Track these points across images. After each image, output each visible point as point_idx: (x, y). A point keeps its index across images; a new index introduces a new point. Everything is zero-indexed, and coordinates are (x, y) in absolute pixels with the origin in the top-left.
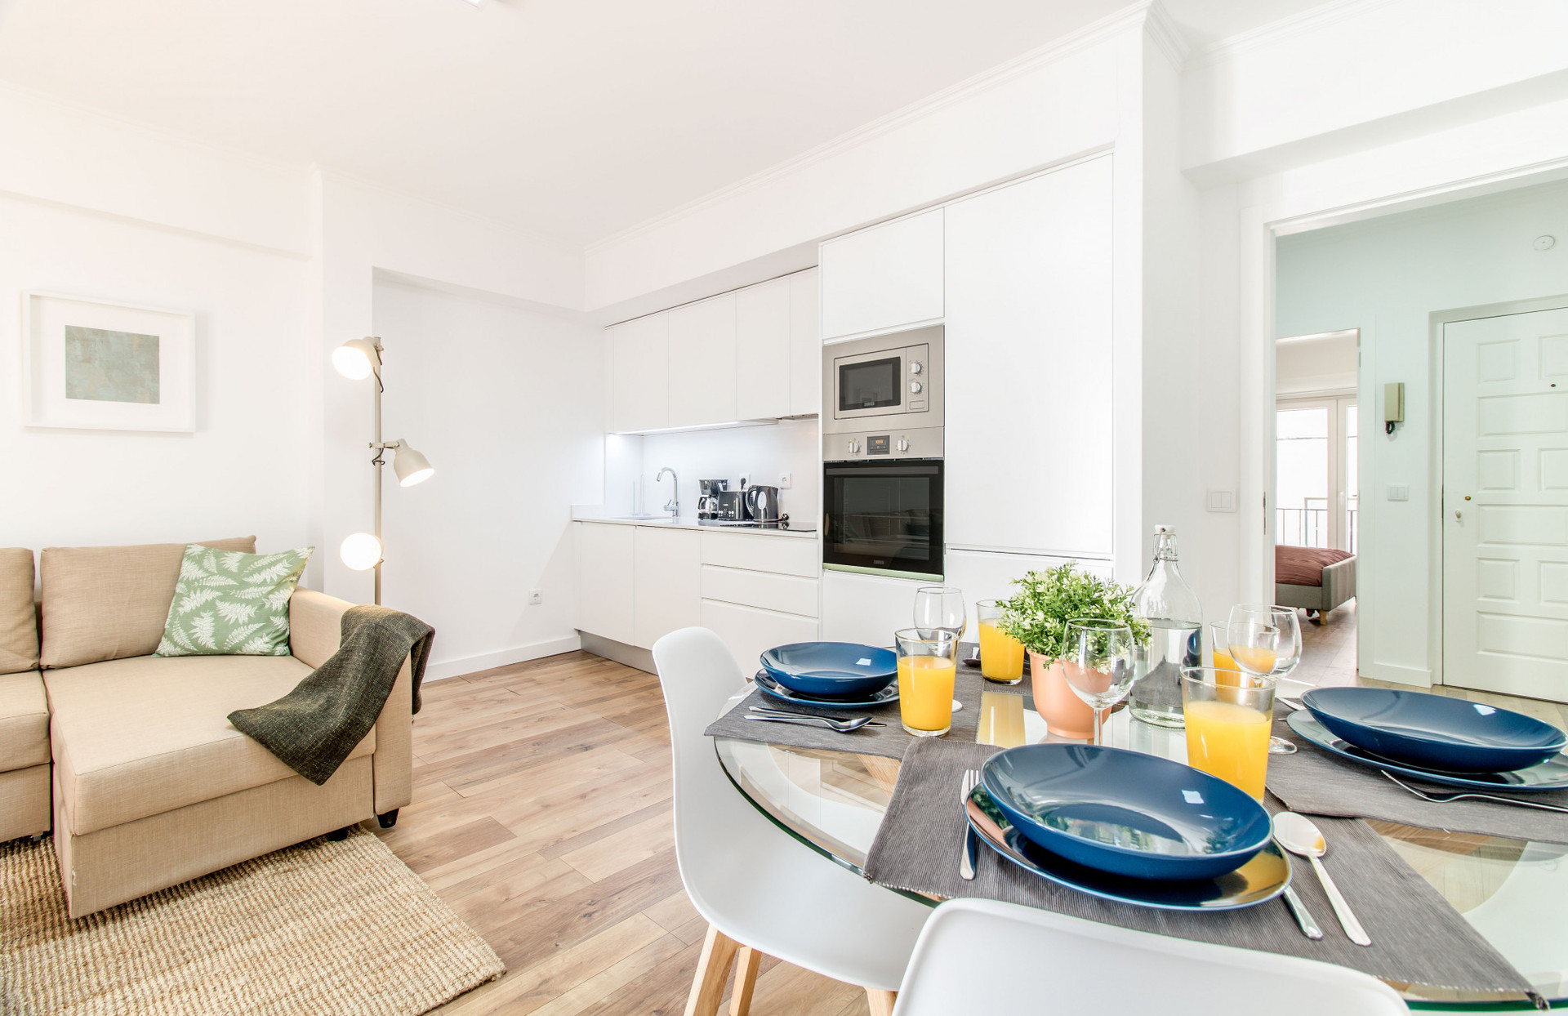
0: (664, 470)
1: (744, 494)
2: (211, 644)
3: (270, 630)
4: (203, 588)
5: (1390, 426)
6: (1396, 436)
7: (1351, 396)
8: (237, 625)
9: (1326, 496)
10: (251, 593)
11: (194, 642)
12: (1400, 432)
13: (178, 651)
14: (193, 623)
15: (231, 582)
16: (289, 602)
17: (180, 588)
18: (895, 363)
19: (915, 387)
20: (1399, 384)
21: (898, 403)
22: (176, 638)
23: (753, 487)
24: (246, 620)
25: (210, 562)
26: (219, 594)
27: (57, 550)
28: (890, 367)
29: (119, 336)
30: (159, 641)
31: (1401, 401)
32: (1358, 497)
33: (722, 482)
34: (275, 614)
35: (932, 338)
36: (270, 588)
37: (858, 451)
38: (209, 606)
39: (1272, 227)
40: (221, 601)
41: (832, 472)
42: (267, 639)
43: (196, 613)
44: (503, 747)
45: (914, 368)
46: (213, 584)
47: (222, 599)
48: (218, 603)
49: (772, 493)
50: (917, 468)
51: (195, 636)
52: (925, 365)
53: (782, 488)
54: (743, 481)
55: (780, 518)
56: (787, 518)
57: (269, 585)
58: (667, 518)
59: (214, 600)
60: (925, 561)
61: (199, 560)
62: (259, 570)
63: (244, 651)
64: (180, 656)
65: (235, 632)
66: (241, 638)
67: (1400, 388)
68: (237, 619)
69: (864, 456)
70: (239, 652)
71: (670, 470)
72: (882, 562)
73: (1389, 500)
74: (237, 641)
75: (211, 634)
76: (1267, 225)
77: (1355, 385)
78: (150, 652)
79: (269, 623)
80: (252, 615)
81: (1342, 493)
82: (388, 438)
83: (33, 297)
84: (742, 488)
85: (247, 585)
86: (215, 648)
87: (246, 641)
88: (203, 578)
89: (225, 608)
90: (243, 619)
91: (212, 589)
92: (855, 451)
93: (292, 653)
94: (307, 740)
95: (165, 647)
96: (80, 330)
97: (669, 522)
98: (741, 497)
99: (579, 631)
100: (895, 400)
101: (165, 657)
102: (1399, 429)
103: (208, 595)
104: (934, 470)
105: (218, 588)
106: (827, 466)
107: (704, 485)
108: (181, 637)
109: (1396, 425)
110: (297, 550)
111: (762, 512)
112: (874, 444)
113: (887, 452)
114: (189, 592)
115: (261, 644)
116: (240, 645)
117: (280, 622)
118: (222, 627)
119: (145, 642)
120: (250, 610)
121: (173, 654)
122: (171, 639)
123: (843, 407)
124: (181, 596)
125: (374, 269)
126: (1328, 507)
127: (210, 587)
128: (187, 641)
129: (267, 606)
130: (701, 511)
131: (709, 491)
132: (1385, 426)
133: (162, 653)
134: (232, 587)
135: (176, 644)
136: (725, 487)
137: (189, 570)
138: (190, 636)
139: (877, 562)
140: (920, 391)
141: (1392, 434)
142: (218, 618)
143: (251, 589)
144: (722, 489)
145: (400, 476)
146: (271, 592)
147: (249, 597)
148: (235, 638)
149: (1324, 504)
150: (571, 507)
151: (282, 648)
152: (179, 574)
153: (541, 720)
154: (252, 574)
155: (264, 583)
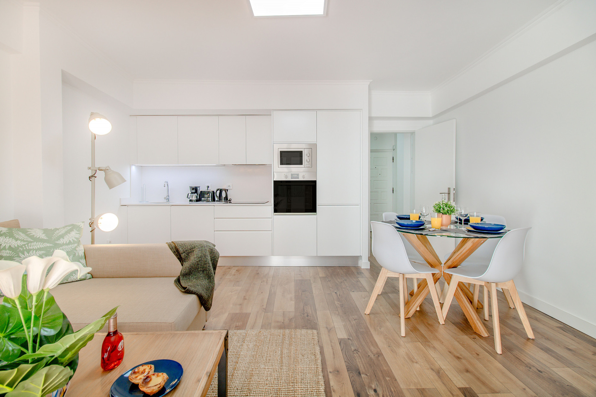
4: (28, 251)
16: (84, 251)
18: (298, 152)
19: (308, 160)
35: (313, 148)
45: (308, 155)
49: (226, 191)
50: (308, 183)
53: (229, 190)
54: (208, 187)
55: (229, 200)
60: (310, 209)
62: (62, 236)
69: (289, 179)
85: (60, 245)
98: (212, 193)
100: (300, 163)
104: (314, 184)
106: (276, 182)
107: (190, 189)
110: (77, 224)
111: (223, 198)
112: (294, 175)
113: (298, 178)
114: (18, 254)
123: (282, 164)
127: (34, 249)
130: (189, 199)
131: (194, 191)
136: (200, 190)
146: (76, 247)
150: (120, 199)
154: (58, 239)
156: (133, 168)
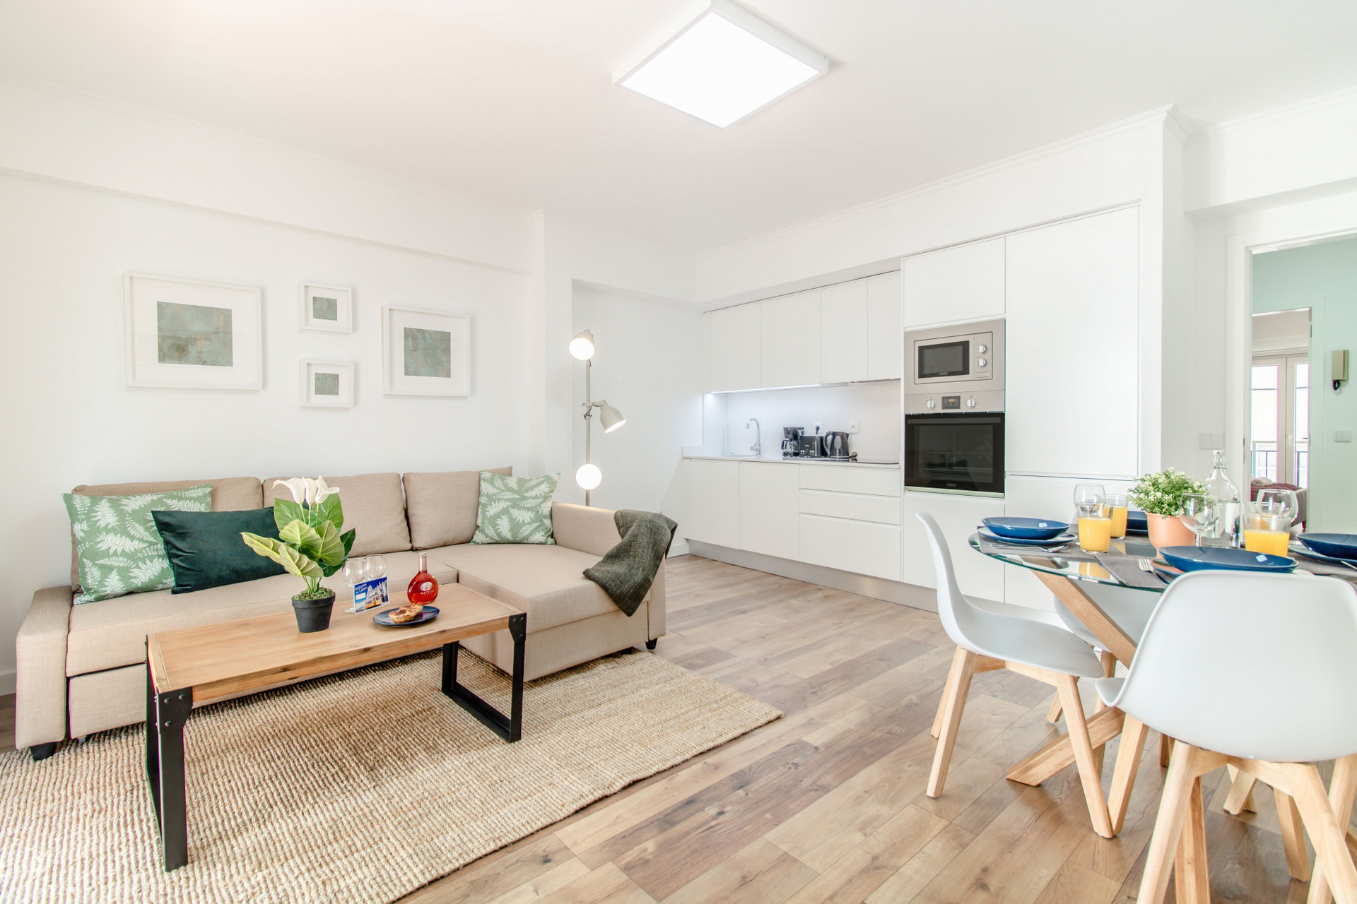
0: (751, 420)
1: (821, 439)
2: (509, 536)
3: (543, 527)
4: (499, 500)
5: (1337, 384)
6: (1340, 392)
7: (1302, 355)
8: (524, 524)
9: (1276, 440)
10: (530, 503)
11: (499, 534)
12: (1344, 388)
13: (488, 540)
14: (497, 522)
15: (517, 496)
16: (551, 510)
17: (483, 500)
18: (965, 345)
19: (981, 363)
20: (1344, 351)
21: (968, 373)
22: (487, 532)
23: (830, 432)
24: (530, 520)
25: (498, 483)
26: (510, 503)
27: (415, 474)
28: (961, 347)
29: (430, 332)
30: (474, 534)
31: (1346, 364)
32: (1309, 439)
33: (800, 429)
34: (545, 517)
35: (995, 330)
36: (541, 500)
37: (935, 406)
38: (505, 511)
39: (1250, 249)
40: (512, 508)
41: (911, 421)
42: (542, 533)
43: (498, 516)
44: (685, 611)
45: (981, 349)
46: (505, 497)
47: (514, 507)
48: (510, 509)
49: (845, 437)
50: (984, 418)
51: (499, 531)
52: (989, 346)
53: (851, 434)
54: (818, 429)
55: (850, 455)
56: (856, 455)
57: (539, 498)
58: (752, 455)
59: (507, 508)
60: (989, 484)
61: (491, 481)
62: (531, 488)
63: (529, 541)
64: (489, 544)
65: (524, 528)
66: (528, 532)
67: (1345, 354)
68: (524, 520)
69: (940, 410)
70: (526, 541)
71: (755, 420)
72: (954, 485)
73: (1335, 441)
74: (525, 534)
75: (508, 530)
76: (1247, 248)
77: (1307, 345)
78: (468, 541)
79: (542, 524)
80: (533, 517)
81: (1290, 437)
82: (595, 398)
83: (390, 310)
84: (817, 433)
85: (527, 498)
86: (511, 539)
87: (531, 534)
88: (497, 493)
89: (515, 513)
90: (527, 520)
91: (505, 500)
92: (932, 406)
93: (556, 544)
94: (625, 588)
95: (479, 537)
96: (411, 329)
97: (754, 458)
98: (819, 440)
99: (687, 540)
100: (965, 371)
101: (478, 544)
102: (1344, 386)
103: (503, 505)
104: (997, 420)
105: (508, 500)
106: (908, 417)
107: (787, 431)
108: (490, 531)
109: (1341, 383)
110: (551, 476)
111: (837, 451)
112: (948, 401)
113: (958, 407)
114: (491, 502)
115: (539, 537)
116: (527, 537)
117: (547, 522)
118: (515, 525)
119: (466, 535)
120: (531, 515)
121: (484, 542)
122: (483, 532)
123: (921, 375)
124: (485, 506)
125: (573, 280)
126: (1278, 448)
127: (503, 499)
128: (494, 534)
129: (540, 512)
130: (784, 451)
131: (791, 436)
132: (1332, 384)
133: (477, 541)
134: (517, 499)
135: (487, 536)
136: (803, 433)
137: (486, 487)
138: (496, 531)
139: (949, 485)
140: (985, 365)
141: (1338, 390)
142: (512, 520)
143: (529, 501)
144: (800, 434)
145: (605, 426)
146: (541, 503)
147: (529, 506)
148: (525, 531)
149: (1274, 447)
150: (682, 448)
151: (550, 540)
152: (479, 492)
153: (697, 596)
154: (527, 491)
155: (536, 497)
156: (710, 399)
